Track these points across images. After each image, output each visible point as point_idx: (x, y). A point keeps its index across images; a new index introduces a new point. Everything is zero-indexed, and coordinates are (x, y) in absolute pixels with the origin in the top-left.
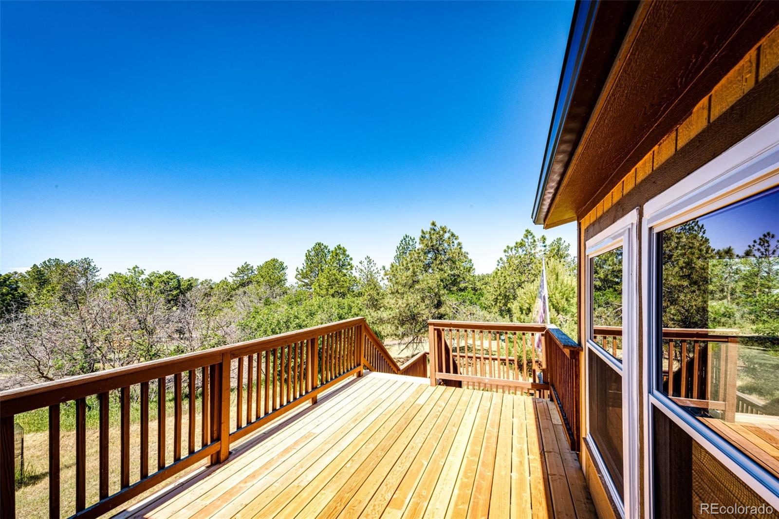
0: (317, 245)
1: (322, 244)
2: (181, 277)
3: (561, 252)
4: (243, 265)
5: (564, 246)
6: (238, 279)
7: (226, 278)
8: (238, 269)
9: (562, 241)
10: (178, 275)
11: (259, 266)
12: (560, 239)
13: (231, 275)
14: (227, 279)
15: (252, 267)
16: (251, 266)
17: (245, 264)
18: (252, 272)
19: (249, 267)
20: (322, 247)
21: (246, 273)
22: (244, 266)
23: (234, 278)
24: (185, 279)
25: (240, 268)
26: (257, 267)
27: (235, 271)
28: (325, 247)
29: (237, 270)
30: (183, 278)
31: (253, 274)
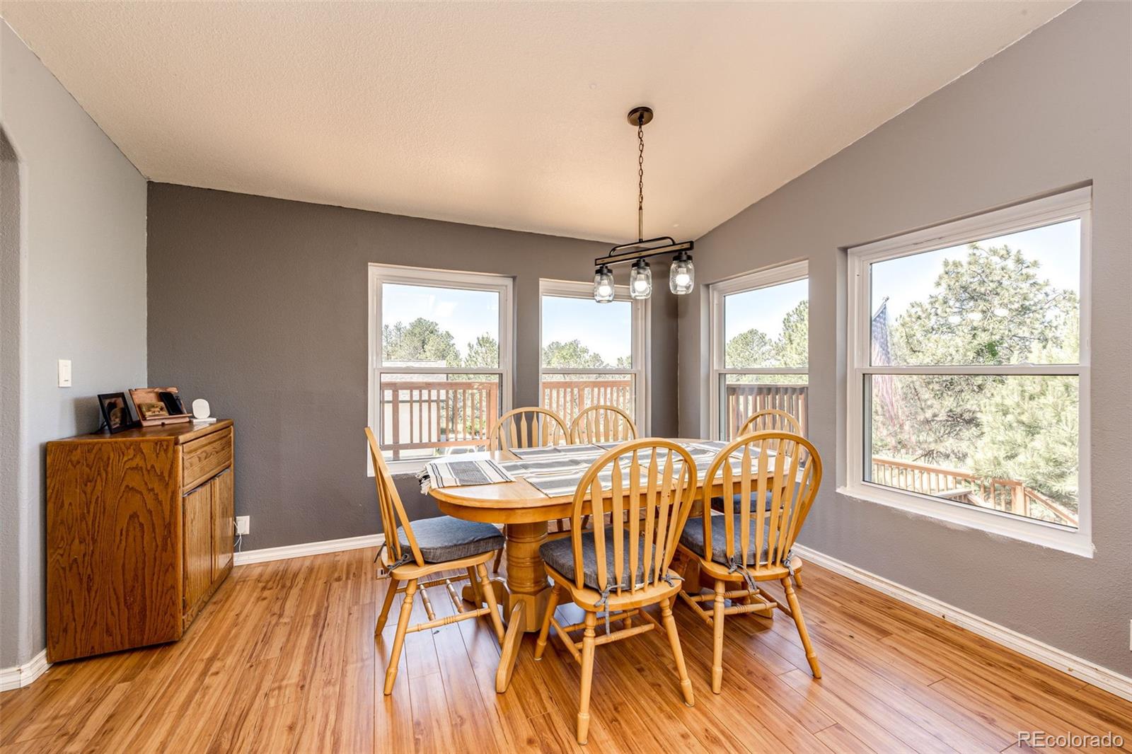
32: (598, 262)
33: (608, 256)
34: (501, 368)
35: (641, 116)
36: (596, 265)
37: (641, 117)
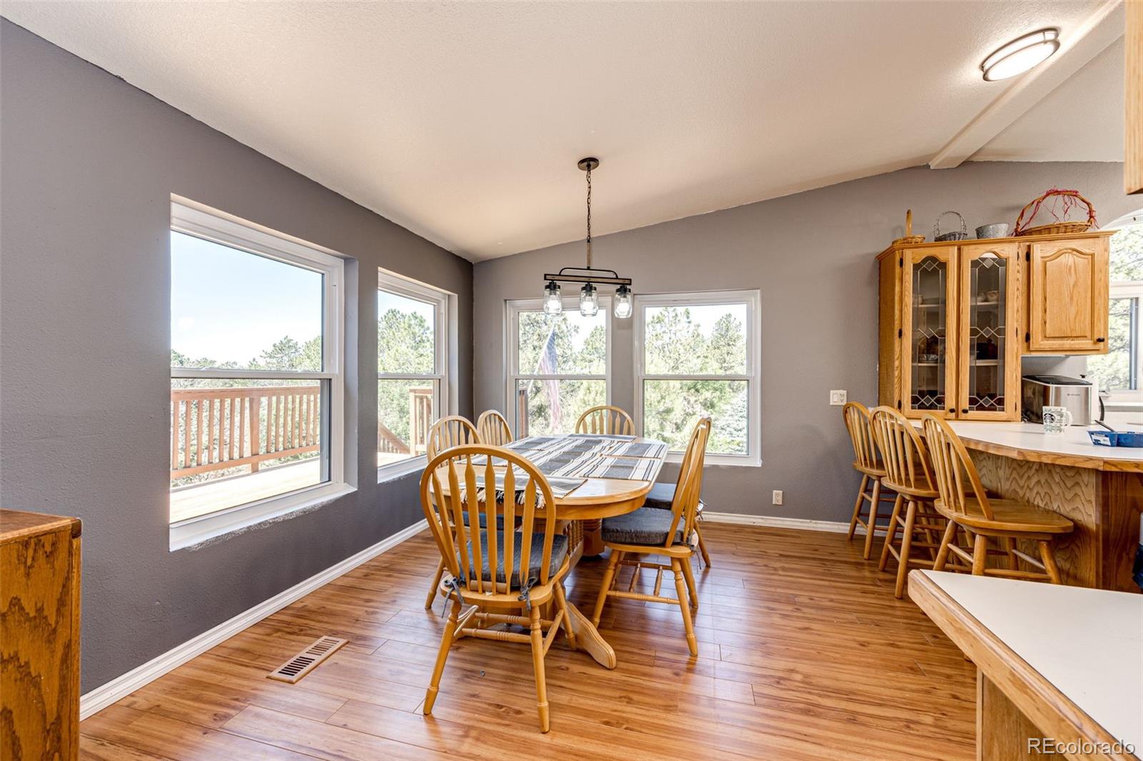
0: (391, 313)
1: (399, 312)
2: (186, 357)
3: (730, 333)
4: (283, 340)
5: (734, 325)
6: (274, 361)
7: (254, 360)
8: (274, 346)
9: (732, 319)
10: (181, 354)
11: (308, 342)
12: (730, 315)
13: (264, 355)
14: (257, 360)
15: (297, 343)
16: (295, 342)
17: (285, 339)
18: (296, 350)
19: (291, 344)
20: (398, 316)
21: (287, 352)
22: (284, 342)
23: (268, 360)
24: (191, 360)
25: (278, 344)
26: (305, 344)
27: (270, 349)
28: (402, 315)
29: (272, 348)
30: (188, 359)
31: (297, 353)
32: (548, 277)
33: (558, 274)
34: (325, 371)
35: (589, 163)
36: (545, 279)
37: (589, 166)
